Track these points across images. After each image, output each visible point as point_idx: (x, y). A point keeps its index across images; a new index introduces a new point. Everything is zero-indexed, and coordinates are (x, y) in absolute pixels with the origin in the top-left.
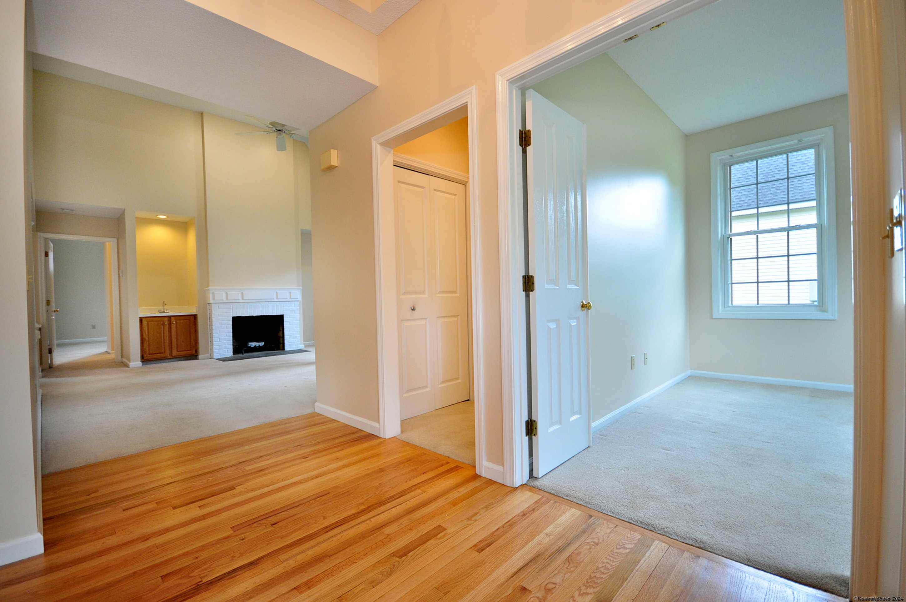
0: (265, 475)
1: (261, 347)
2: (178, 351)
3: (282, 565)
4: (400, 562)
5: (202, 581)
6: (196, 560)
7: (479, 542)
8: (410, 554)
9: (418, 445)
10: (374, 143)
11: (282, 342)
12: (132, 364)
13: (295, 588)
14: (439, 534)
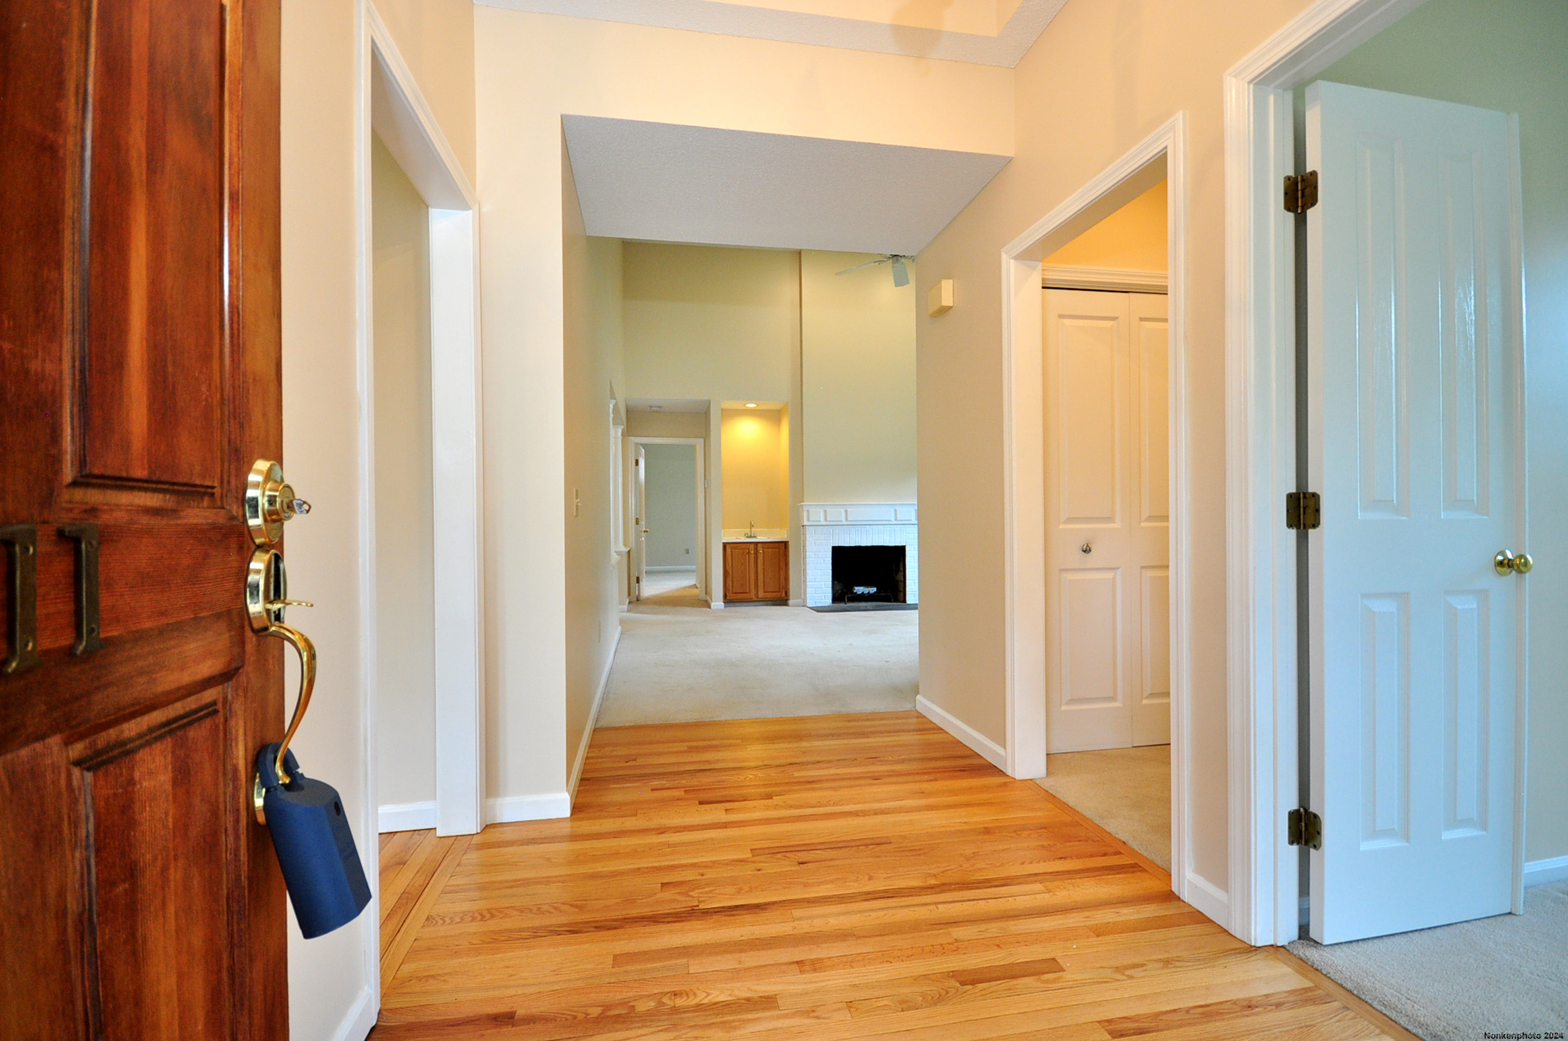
0: (814, 789)
1: (871, 594)
2: (765, 592)
3: (792, 924)
4: (960, 990)
5: (698, 906)
6: (701, 877)
7: (1120, 1018)
8: (981, 986)
9: (1070, 805)
10: (1004, 257)
11: (902, 590)
12: (713, 604)
13: (797, 962)
14: (1047, 973)
